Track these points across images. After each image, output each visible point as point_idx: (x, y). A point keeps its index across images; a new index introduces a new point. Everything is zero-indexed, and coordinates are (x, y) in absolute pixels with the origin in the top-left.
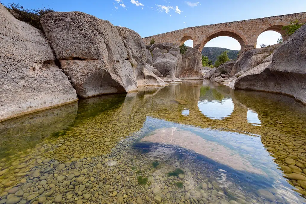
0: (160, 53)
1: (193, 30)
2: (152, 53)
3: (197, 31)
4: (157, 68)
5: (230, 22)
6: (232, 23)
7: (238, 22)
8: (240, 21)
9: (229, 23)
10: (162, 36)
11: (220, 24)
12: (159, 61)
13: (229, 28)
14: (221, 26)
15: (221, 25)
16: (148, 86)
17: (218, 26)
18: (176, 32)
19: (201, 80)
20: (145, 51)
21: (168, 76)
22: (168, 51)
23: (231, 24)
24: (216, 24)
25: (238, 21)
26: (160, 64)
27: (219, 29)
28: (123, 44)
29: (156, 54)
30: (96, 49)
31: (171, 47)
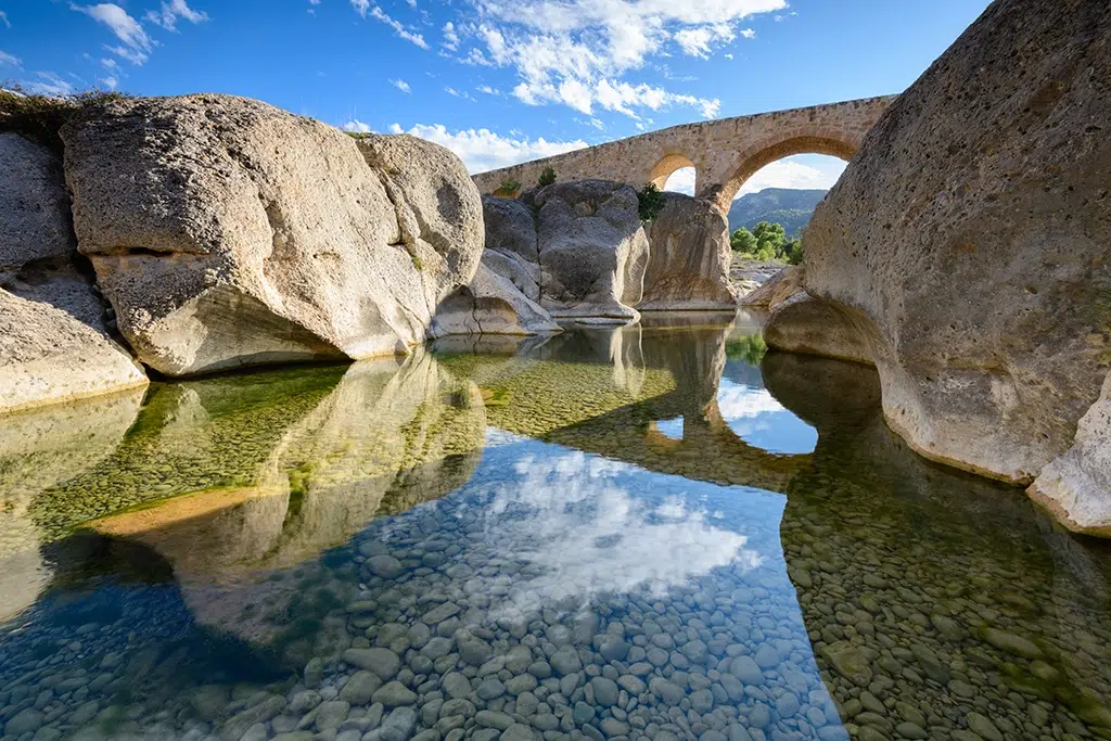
0: (566, 217)
1: (694, 132)
2: (536, 218)
3: (708, 139)
4: (551, 269)
5: (827, 105)
6: (834, 106)
7: (856, 103)
8: (862, 100)
9: (824, 107)
10: (588, 156)
11: (792, 110)
12: (560, 244)
13: (822, 125)
14: (795, 119)
15: (793, 116)
16: (483, 333)
17: (782, 118)
18: (634, 143)
19: (727, 313)
20: (471, 214)
21: (592, 296)
22: (595, 208)
23: (831, 110)
24: (775, 113)
25: (855, 101)
26: (562, 255)
27: (789, 130)
28: (382, 193)
29: (550, 220)
30: (210, 219)
31: (606, 197)
